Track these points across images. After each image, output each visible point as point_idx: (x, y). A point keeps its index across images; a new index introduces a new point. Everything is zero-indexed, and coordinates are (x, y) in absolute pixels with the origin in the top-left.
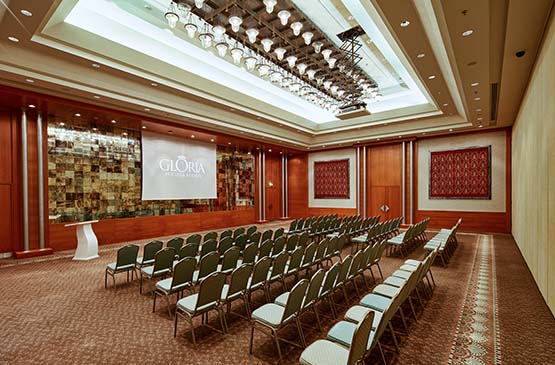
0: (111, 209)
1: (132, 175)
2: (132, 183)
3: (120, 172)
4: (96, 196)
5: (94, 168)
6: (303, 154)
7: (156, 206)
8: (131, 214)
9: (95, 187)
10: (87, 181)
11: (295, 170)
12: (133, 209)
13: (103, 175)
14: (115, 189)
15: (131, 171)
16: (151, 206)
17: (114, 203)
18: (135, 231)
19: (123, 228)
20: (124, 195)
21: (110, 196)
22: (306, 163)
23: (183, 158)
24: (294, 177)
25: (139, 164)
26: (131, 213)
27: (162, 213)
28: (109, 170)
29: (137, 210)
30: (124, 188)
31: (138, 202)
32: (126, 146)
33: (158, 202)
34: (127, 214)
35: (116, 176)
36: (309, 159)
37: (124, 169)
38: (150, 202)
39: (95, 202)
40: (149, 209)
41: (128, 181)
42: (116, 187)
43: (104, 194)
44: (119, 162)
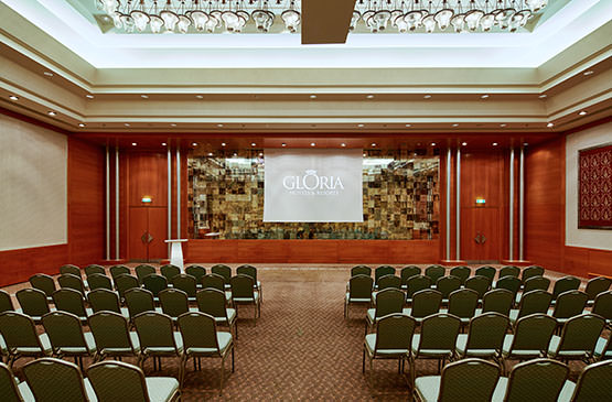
0: (235, 229)
1: (254, 196)
2: (255, 204)
3: (244, 193)
4: (223, 217)
5: (222, 191)
6: (555, 140)
7: (280, 229)
8: (254, 236)
9: (222, 208)
10: (216, 202)
11: (539, 173)
12: (255, 231)
13: (229, 197)
14: (238, 210)
15: (254, 192)
16: (274, 229)
17: (237, 224)
18: (258, 253)
19: (246, 249)
20: (247, 216)
21: (234, 217)
22: (561, 154)
23: (312, 172)
24: (538, 187)
25: (261, 184)
26: (254, 234)
27: (287, 236)
28: (234, 192)
29: (260, 232)
30: (247, 209)
31: (260, 224)
32: (250, 167)
33: (282, 224)
34: (249, 236)
35: (240, 197)
36: (568, 148)
37: (248, 190)
38: (273, 224)
39: (222, 222)
40: (272, 232)
41: (251, 202)
42: (240, 208)
43: (230, 214)
44: (243, 183)
